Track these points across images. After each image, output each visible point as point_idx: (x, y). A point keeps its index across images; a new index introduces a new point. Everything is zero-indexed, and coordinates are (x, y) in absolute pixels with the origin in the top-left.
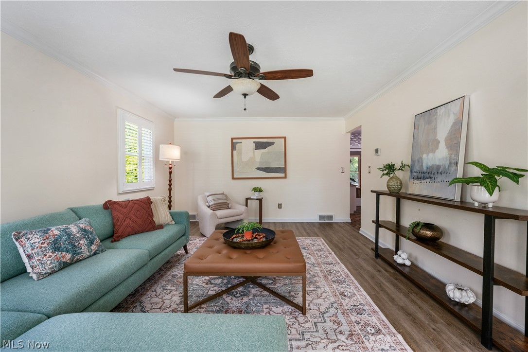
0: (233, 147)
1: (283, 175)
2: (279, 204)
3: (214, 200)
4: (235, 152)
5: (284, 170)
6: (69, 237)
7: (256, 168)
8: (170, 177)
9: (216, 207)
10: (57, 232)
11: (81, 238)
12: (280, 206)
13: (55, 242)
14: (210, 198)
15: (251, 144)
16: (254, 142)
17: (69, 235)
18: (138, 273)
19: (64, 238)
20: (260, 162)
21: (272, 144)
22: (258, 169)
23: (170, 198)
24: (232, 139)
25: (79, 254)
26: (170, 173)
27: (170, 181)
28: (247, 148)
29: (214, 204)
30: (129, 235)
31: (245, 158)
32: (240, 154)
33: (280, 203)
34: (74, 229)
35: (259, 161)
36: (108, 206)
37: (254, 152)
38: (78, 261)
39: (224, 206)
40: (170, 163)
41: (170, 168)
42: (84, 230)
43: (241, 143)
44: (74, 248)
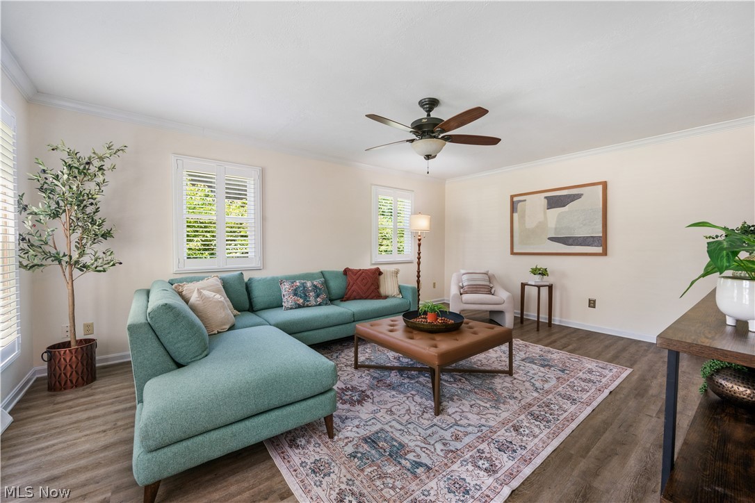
0: (513, 208)
1: (599, 250)
2: (590, 300)
3: (468, 280)
4: (515, 215)
5: (601, 242)
6: (304, 289)
7: (549, 239)
8: (419, 250)
9: (470, 289)
10: (298, 284)
11: (311, 291)
12: (592, 304)
13: (296, 290)
14: (465, 277)
15: (541, 200)
16: (546, 198)
17: (304, 287)
18: (341, 327)
19: (301, 289)
20: (556, 229)
21: (579, 196)
22: (551, 239)
23: (419, 272)
24: (512, 197)
25: (308, 301)
26: (419, 245)
27: (419, 254)
28: (535, 208)
29: (469, 285)
30: (355, 299)
31: (531, 223)
32: (522, 217)
33: (593, 298)
34: (309, 284)
35: (554, 226)
36: (346, 272)
37: (545, 213)
38: (308, 306)
39: (482, 290)
40: (419, 234)
41: (419, 240)
42: (315, 286)
43: (525, 200)
44: (305, 297)
